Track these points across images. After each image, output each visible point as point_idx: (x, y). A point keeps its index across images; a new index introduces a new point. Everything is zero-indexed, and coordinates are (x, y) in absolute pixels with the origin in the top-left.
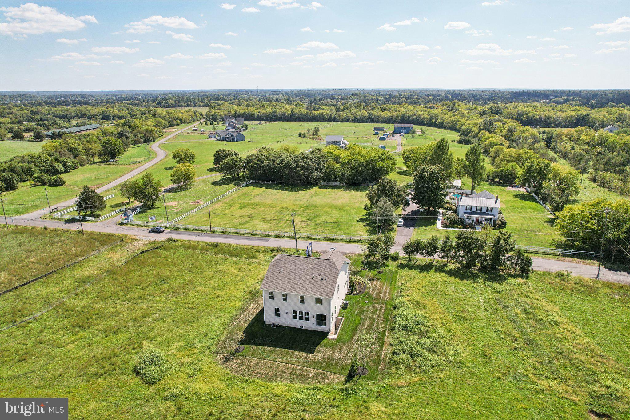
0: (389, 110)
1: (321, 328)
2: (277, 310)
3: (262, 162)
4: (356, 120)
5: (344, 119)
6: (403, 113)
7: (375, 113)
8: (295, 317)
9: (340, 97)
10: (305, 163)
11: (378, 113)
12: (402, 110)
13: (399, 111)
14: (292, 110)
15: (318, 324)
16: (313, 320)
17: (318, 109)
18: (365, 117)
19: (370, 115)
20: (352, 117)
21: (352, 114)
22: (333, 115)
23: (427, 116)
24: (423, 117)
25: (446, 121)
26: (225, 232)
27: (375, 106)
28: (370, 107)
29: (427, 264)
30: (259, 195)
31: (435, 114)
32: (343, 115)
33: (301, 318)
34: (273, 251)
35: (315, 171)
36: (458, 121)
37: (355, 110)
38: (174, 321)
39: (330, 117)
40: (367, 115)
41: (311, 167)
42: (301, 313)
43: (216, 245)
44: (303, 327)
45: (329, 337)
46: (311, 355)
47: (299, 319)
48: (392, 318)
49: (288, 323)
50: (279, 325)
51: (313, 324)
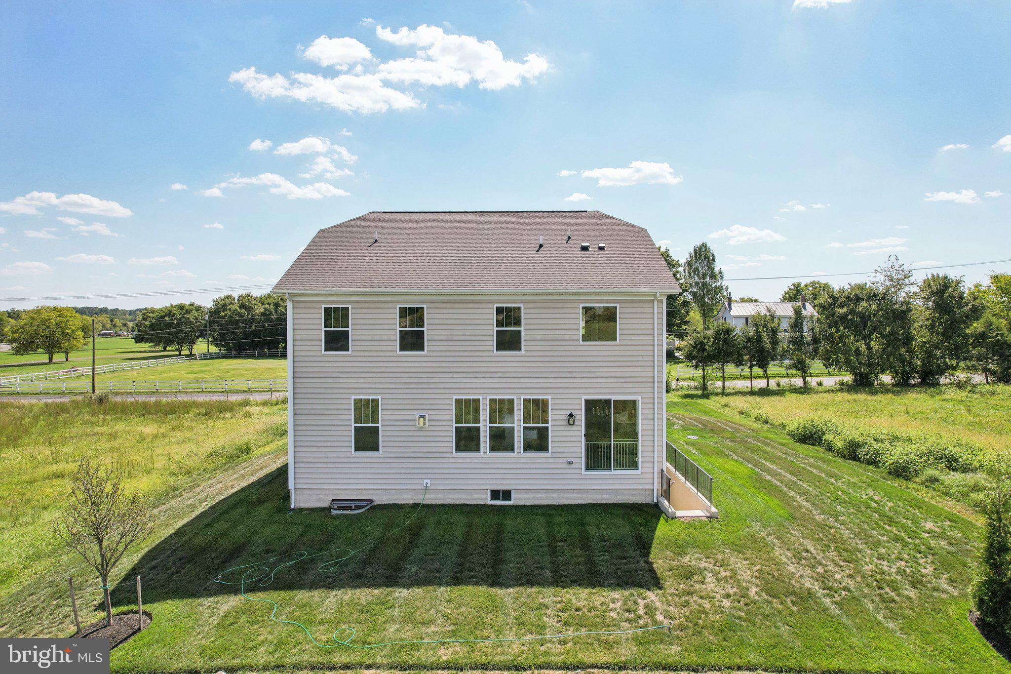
1: (615, 486)
8: (466, 441)
15: (596, 458)
16: (568, 442)
33: (501, 440)
42: (502, 408)
43: (100, 400)
44: (507, 495)
45: (678, 513)
46: (652, 596)
47: (493, 449)
48: (840, 454)
49: (425, 481)
50: (372, 501)
51: (570, 463)
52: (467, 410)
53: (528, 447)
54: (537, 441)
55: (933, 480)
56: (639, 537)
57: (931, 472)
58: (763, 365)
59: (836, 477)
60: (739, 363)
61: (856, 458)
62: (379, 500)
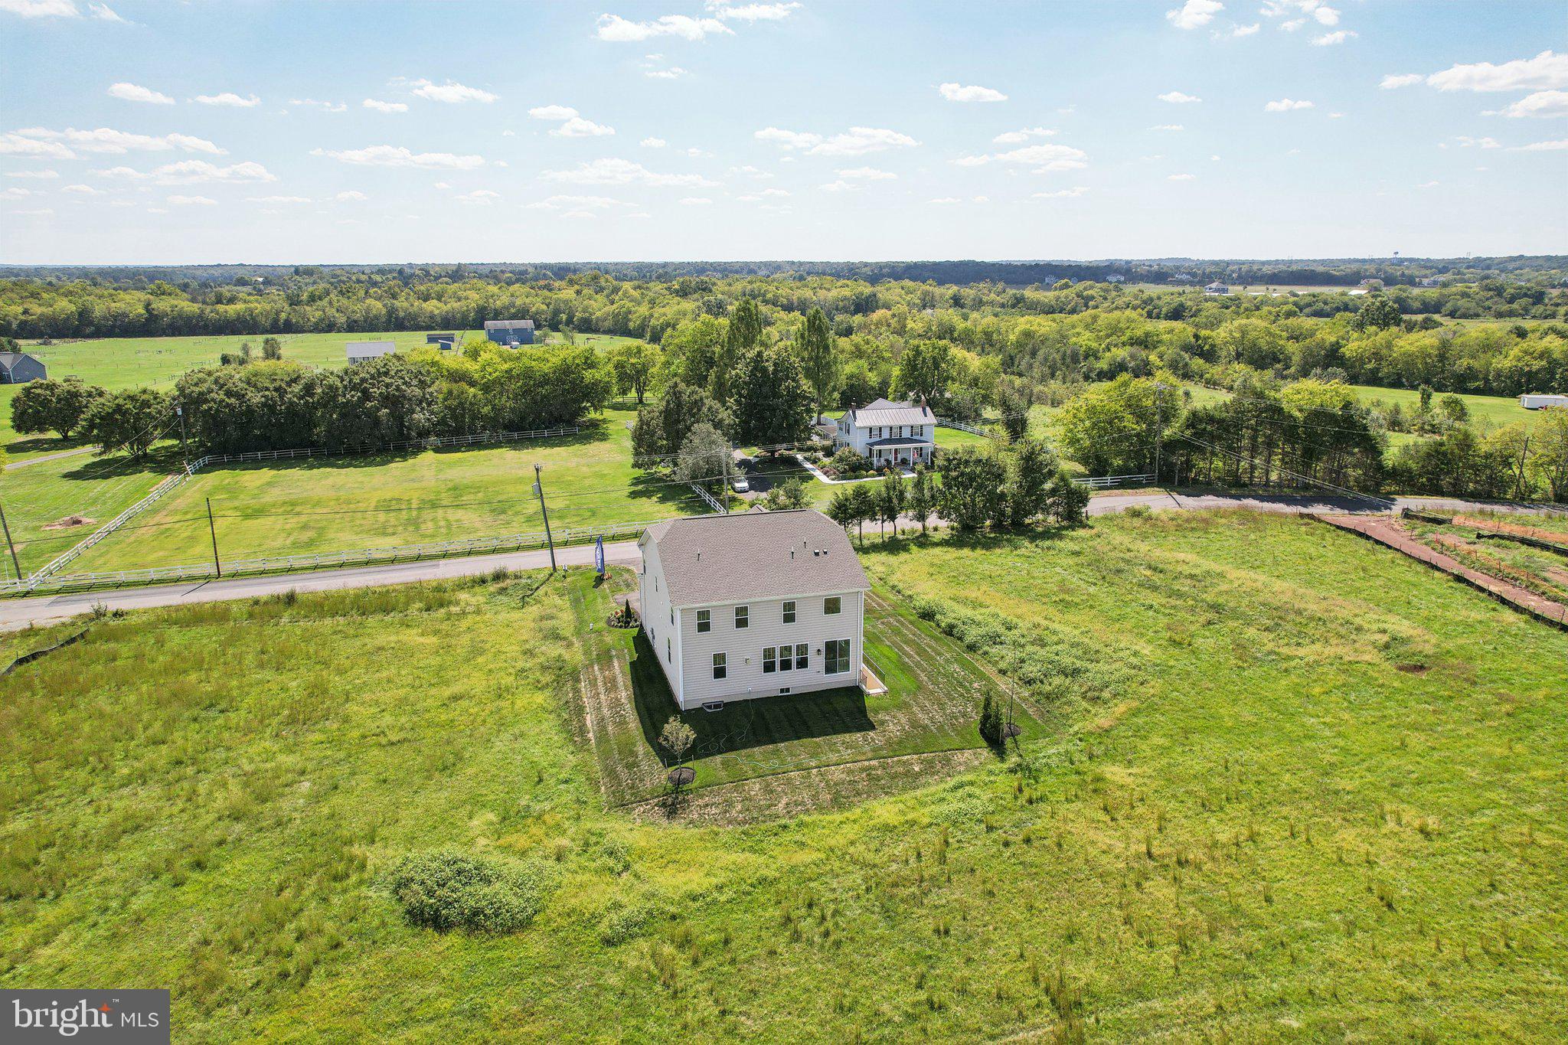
0: (439, 297)
1: (840, 679)
2: (719, 659)
3: (240, 396)
4: (352, 327)
5: (316, 324)
6: (481, 302)
7: (406, 304)
8: (769, 667)
9: (261, 280)
10: (387, 386)
11: (412, 305)
12: (474, 296)
13: (467, 298)
14: (149, 304)
15: (830, 669)
16: (817, 662)
17: (231, 300)
18: (376, 317)
19: (392, 311)
20: (341, 319)
21: (338, 311)
22: (283, 316)
23: (544, 307)
24: (534, 309)
25: (598, 314)
26: (274, 572)
27: (397, 290)
28: (385, 291)
29: (886, 540)
30: (270, 484)
31: (566, 302)
32: (313, 313)
33: (786, 665)
34: (483, 581)
35: (418, 409)
36: (630, 312)
37: (345, 301)
38: (385, 781)
39: (276, 321)
40: (384, 311)
41: (404, 396)
42: (787, 649)
43: (291, 599)
44: (788, 690)
45: (871, 691)
46: (871, 734)
47: (781, 669)
48: (945, 632)
49: (749, 689)
50: (723, 701)
51: (817, 671)
52: (769, 653)
53: (798, 666)
54: (803, 663)
55: (986, 653)
56: (858, 708)
57: (986, 648)
58: (893, 518)
59: (940, 654)
60: (873, 519)
61: (952, 635)
62: (726, 700)
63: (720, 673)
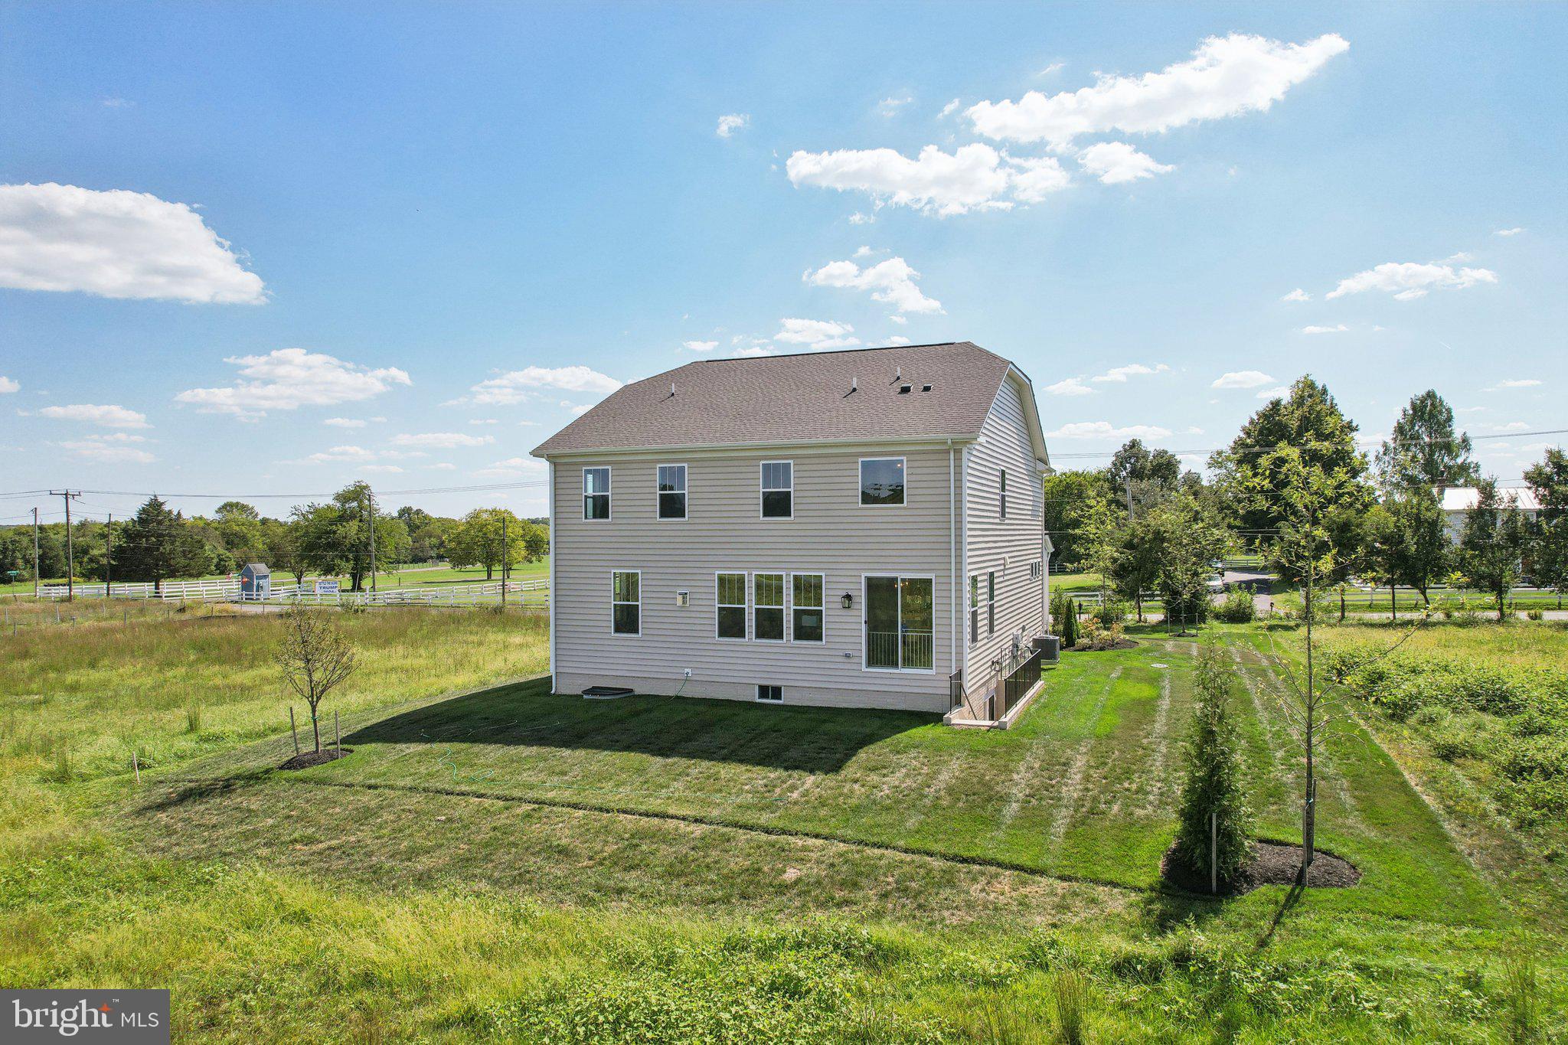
1: (895, 685)
2: (630, 585)
8: (731, 625)
15: (881, 652)
16: (845, 629)
33: (770, 626)
42: (769, 588)
43: (495, 611)
44: (776, 692)
47: (759, 635)
49: (686, 670)
50: (631, 691)
51: (847, 656)
52: (731, 586)
53: (799, 635)
54: (809, 630)
58: (1418, 583)
62: (638, 691)
63: (627, 620)
